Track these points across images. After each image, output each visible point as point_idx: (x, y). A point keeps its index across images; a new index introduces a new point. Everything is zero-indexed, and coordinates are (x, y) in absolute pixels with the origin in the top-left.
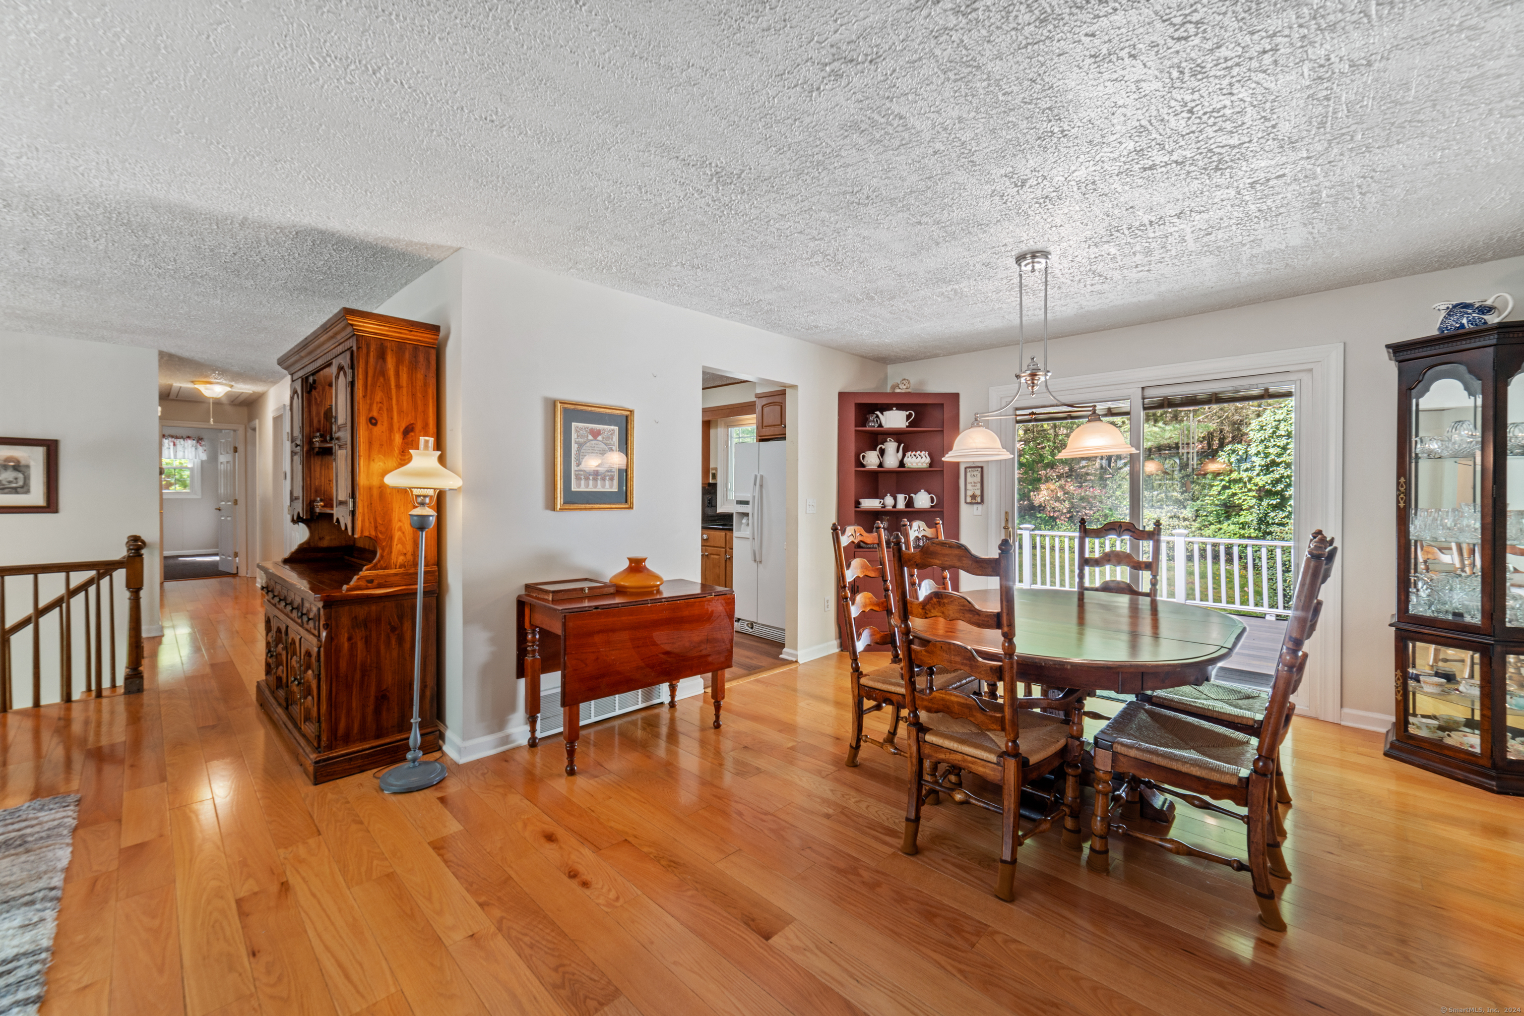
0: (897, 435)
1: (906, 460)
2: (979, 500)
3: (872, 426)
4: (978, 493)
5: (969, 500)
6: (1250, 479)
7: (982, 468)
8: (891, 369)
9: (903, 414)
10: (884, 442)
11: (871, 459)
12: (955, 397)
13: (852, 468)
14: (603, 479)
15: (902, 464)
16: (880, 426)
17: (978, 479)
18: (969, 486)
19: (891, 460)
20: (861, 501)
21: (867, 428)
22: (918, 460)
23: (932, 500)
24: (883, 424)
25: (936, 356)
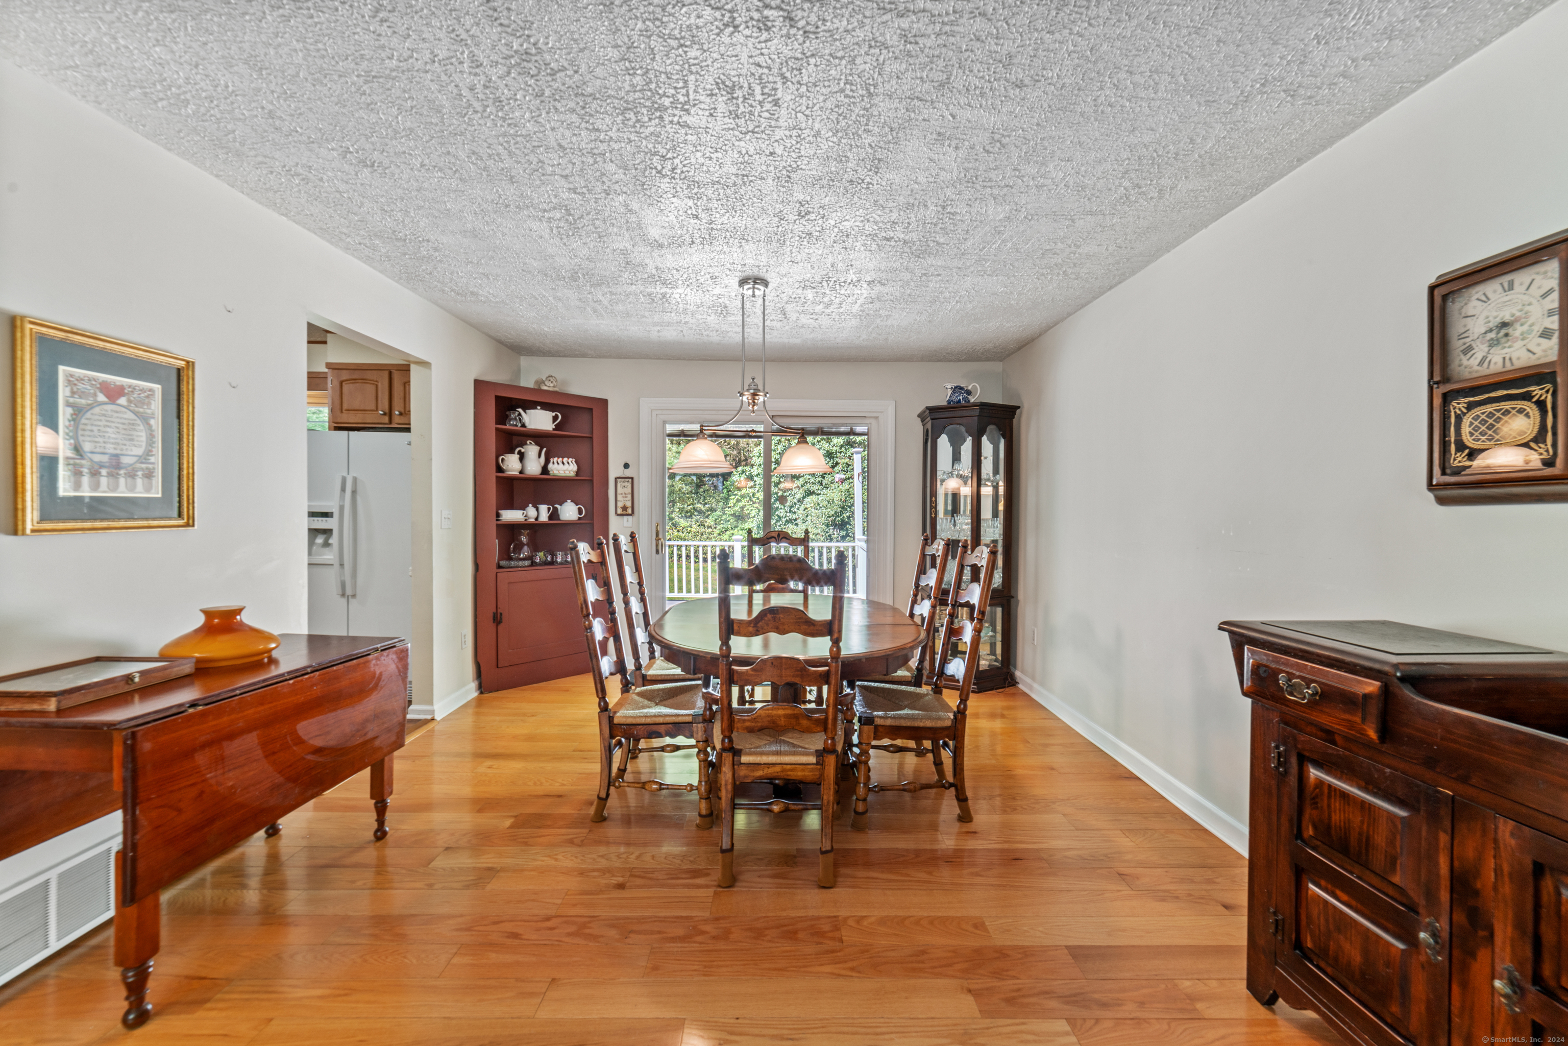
0: (539, 437)
1: (550, 466)
2: (630, 511)
3: (512, 425)
4: (629, 504)
5: (619, 511)
6: (754, 495)
7: (632, 478)
8: (525, 362)
9: (549, 415)
10: (523, 444)
11: (512, 464)
12: (604, 403)
13: (493, 474)
14: (132, 475)
15: (545, 470)
16: (523, 425)
17: (629, 490)
18: (619, 497)
19: (533, 467)
20: (502, 512)
21: (508, 427)
22: (564, 468)
23: (580, 510)
24: (527, 424)
25: (584, 355)
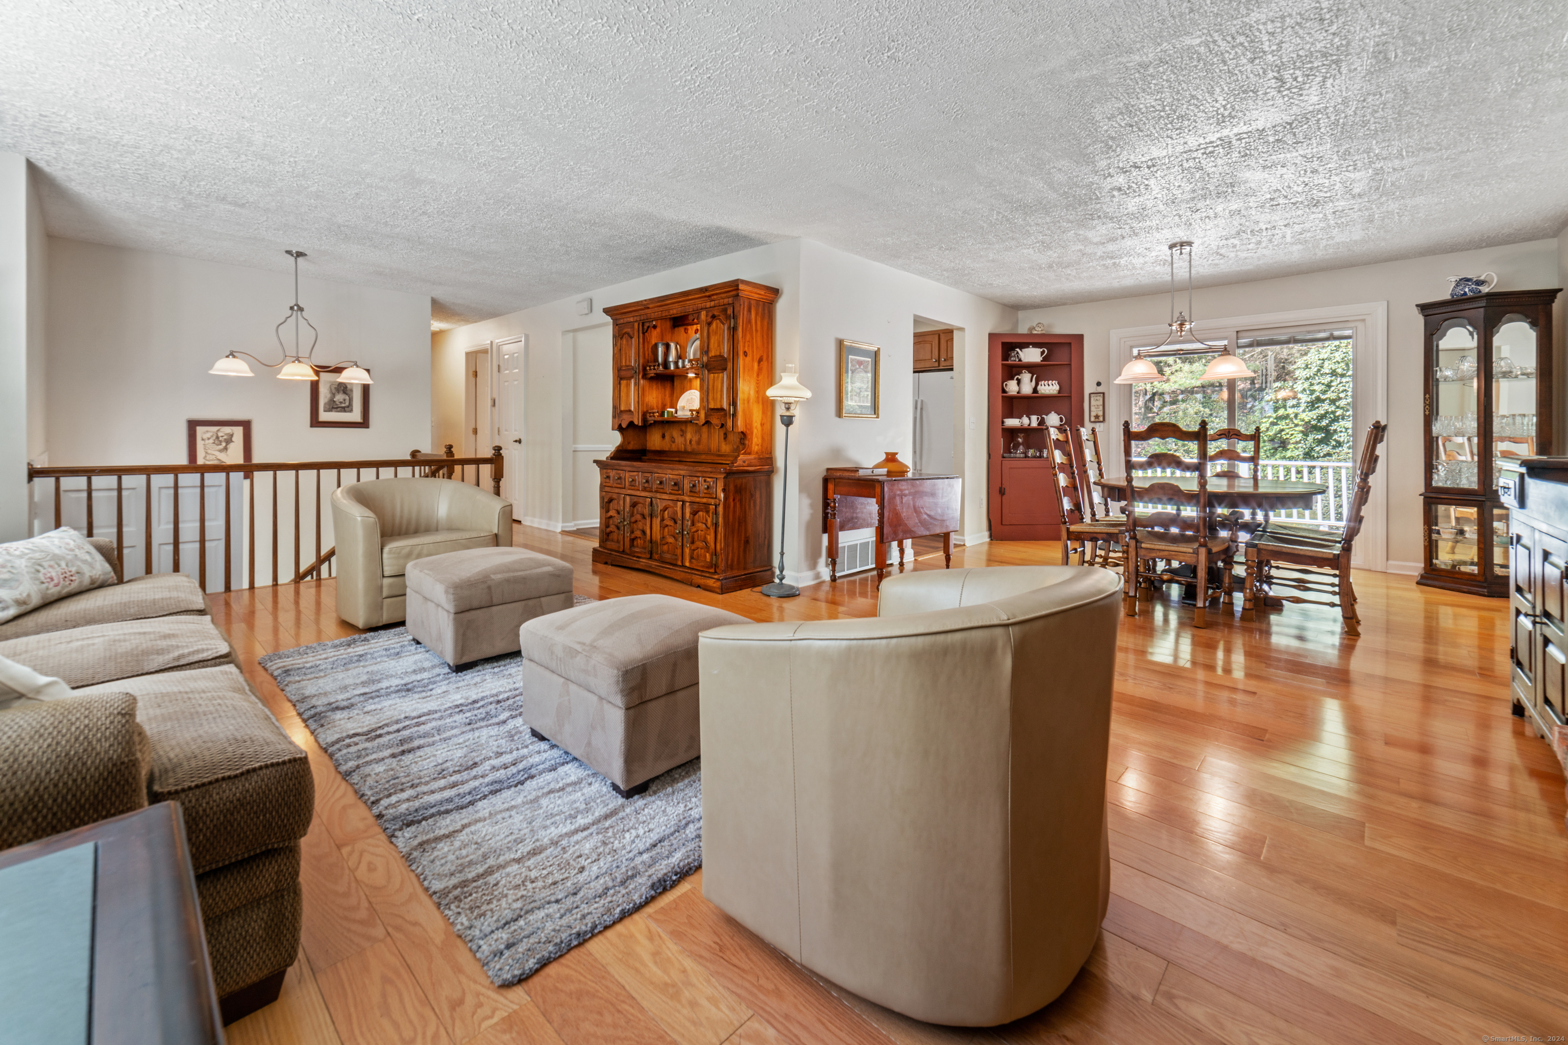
0: (1031, 368)
1: (1039, 387)
2: (1101, 419)
3: (1013, 360)
4: (1101, 413)
5: (1093, 419)
7: (1104, 394)
8: (1022, 315)
9: (1038, 351)
10: (1019, 373)
11: (1012, 387)
12: (1080, 338)
13: (1000, 394)
15: (1035, 390)
16: (1019, 360)
17: (1101, 403)
18: (1093, 409)
19: (1027, 388)
20: (1006, 420)
21: (1010, 362)
22: (1049, 388)
23: (1061, 417)
24: (1022, 358)
25: (1064, 304)
